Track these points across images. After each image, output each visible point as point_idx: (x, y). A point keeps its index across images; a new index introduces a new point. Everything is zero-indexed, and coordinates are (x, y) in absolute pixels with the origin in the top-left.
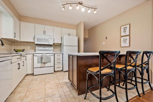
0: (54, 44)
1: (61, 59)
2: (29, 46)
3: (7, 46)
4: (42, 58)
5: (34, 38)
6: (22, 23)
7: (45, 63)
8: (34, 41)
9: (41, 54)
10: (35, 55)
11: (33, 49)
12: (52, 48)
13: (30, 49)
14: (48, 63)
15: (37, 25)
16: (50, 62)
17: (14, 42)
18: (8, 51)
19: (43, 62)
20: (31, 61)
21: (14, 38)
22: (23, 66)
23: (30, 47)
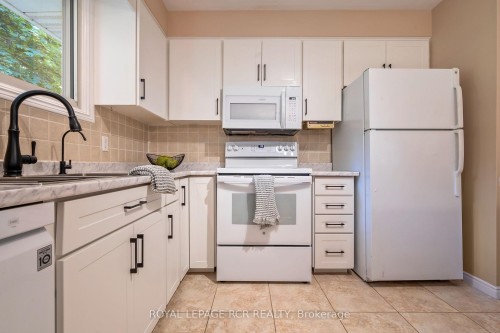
0: (305, 124)
1: (349, 208)
2: (201, 142)
3: (126, 141)
4: (252, 198)
5: (219, 102)
6: (175, 42)
7: (267, 225)
8: (218, 118)
9: (249, 179)
10: (222, 183)
11: (216, 155)
12: (295, 146)
13: (206, 155)
14: (280, 227)
15: (230, 43)
16: (293, 222)
17: (153, 128)
18: (129, 161)
19: (258, 218)
20: (206, 206)
21: (139, 103)
22: (170, 237)
23: (206, 145)
